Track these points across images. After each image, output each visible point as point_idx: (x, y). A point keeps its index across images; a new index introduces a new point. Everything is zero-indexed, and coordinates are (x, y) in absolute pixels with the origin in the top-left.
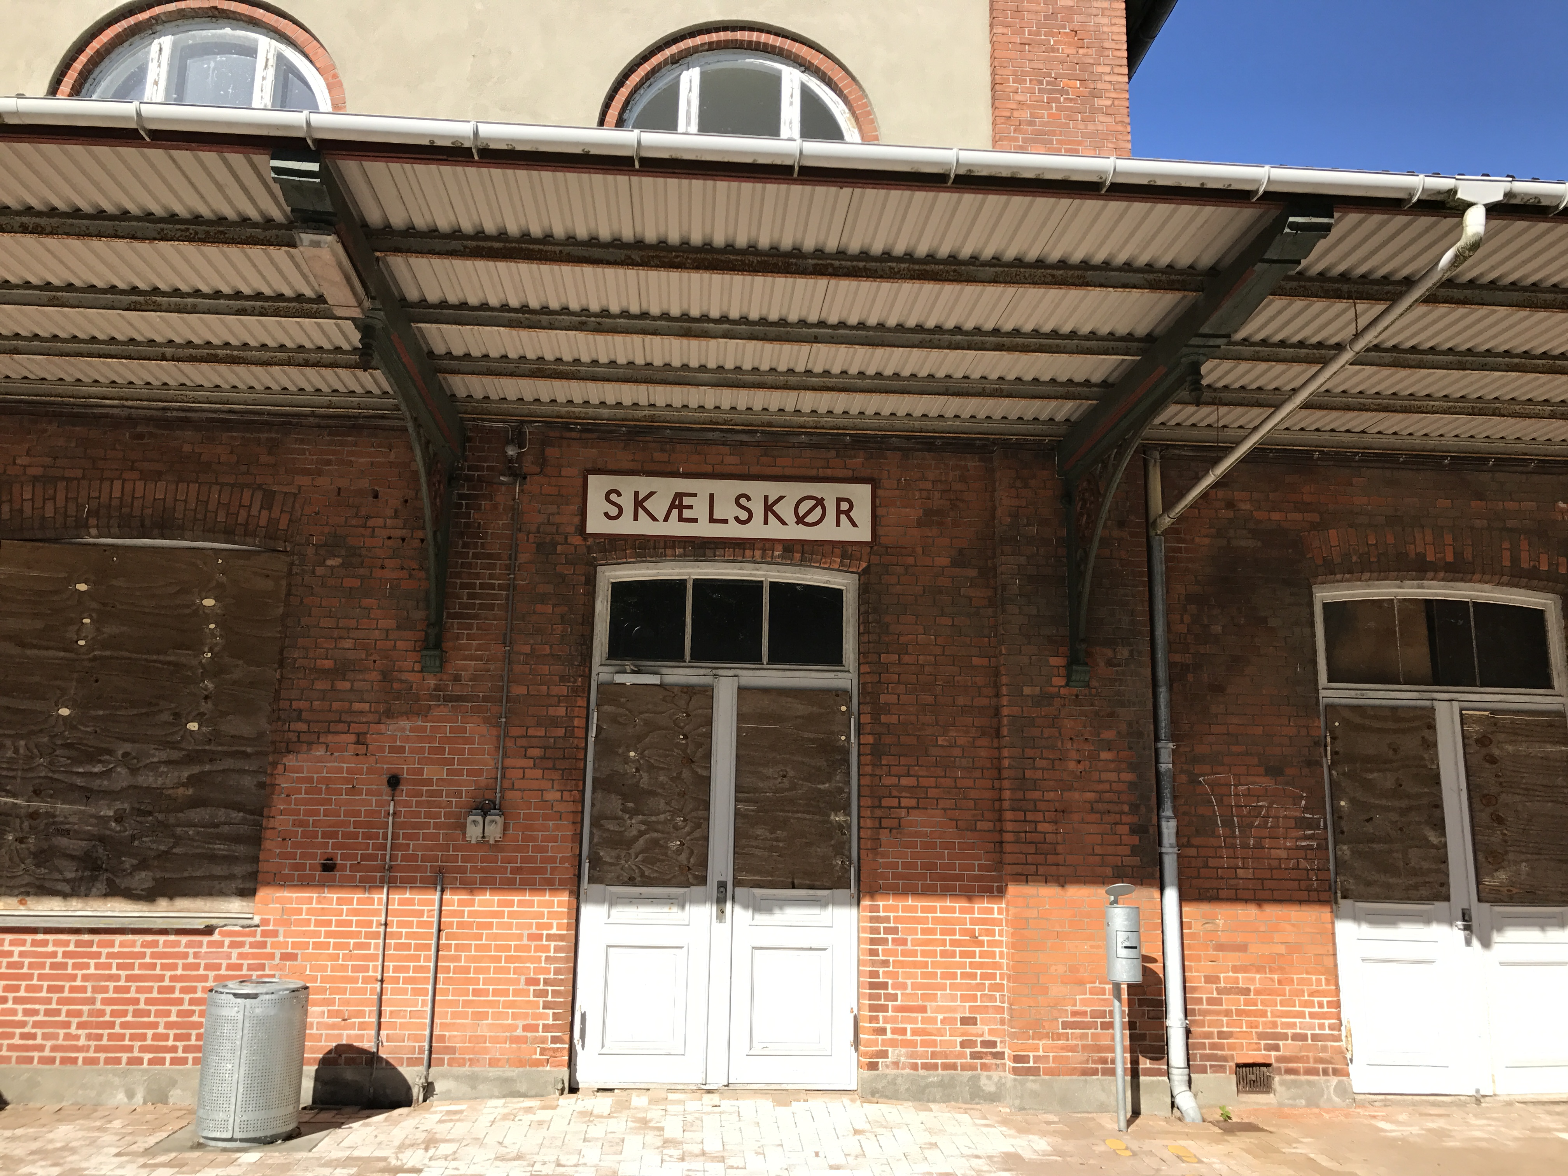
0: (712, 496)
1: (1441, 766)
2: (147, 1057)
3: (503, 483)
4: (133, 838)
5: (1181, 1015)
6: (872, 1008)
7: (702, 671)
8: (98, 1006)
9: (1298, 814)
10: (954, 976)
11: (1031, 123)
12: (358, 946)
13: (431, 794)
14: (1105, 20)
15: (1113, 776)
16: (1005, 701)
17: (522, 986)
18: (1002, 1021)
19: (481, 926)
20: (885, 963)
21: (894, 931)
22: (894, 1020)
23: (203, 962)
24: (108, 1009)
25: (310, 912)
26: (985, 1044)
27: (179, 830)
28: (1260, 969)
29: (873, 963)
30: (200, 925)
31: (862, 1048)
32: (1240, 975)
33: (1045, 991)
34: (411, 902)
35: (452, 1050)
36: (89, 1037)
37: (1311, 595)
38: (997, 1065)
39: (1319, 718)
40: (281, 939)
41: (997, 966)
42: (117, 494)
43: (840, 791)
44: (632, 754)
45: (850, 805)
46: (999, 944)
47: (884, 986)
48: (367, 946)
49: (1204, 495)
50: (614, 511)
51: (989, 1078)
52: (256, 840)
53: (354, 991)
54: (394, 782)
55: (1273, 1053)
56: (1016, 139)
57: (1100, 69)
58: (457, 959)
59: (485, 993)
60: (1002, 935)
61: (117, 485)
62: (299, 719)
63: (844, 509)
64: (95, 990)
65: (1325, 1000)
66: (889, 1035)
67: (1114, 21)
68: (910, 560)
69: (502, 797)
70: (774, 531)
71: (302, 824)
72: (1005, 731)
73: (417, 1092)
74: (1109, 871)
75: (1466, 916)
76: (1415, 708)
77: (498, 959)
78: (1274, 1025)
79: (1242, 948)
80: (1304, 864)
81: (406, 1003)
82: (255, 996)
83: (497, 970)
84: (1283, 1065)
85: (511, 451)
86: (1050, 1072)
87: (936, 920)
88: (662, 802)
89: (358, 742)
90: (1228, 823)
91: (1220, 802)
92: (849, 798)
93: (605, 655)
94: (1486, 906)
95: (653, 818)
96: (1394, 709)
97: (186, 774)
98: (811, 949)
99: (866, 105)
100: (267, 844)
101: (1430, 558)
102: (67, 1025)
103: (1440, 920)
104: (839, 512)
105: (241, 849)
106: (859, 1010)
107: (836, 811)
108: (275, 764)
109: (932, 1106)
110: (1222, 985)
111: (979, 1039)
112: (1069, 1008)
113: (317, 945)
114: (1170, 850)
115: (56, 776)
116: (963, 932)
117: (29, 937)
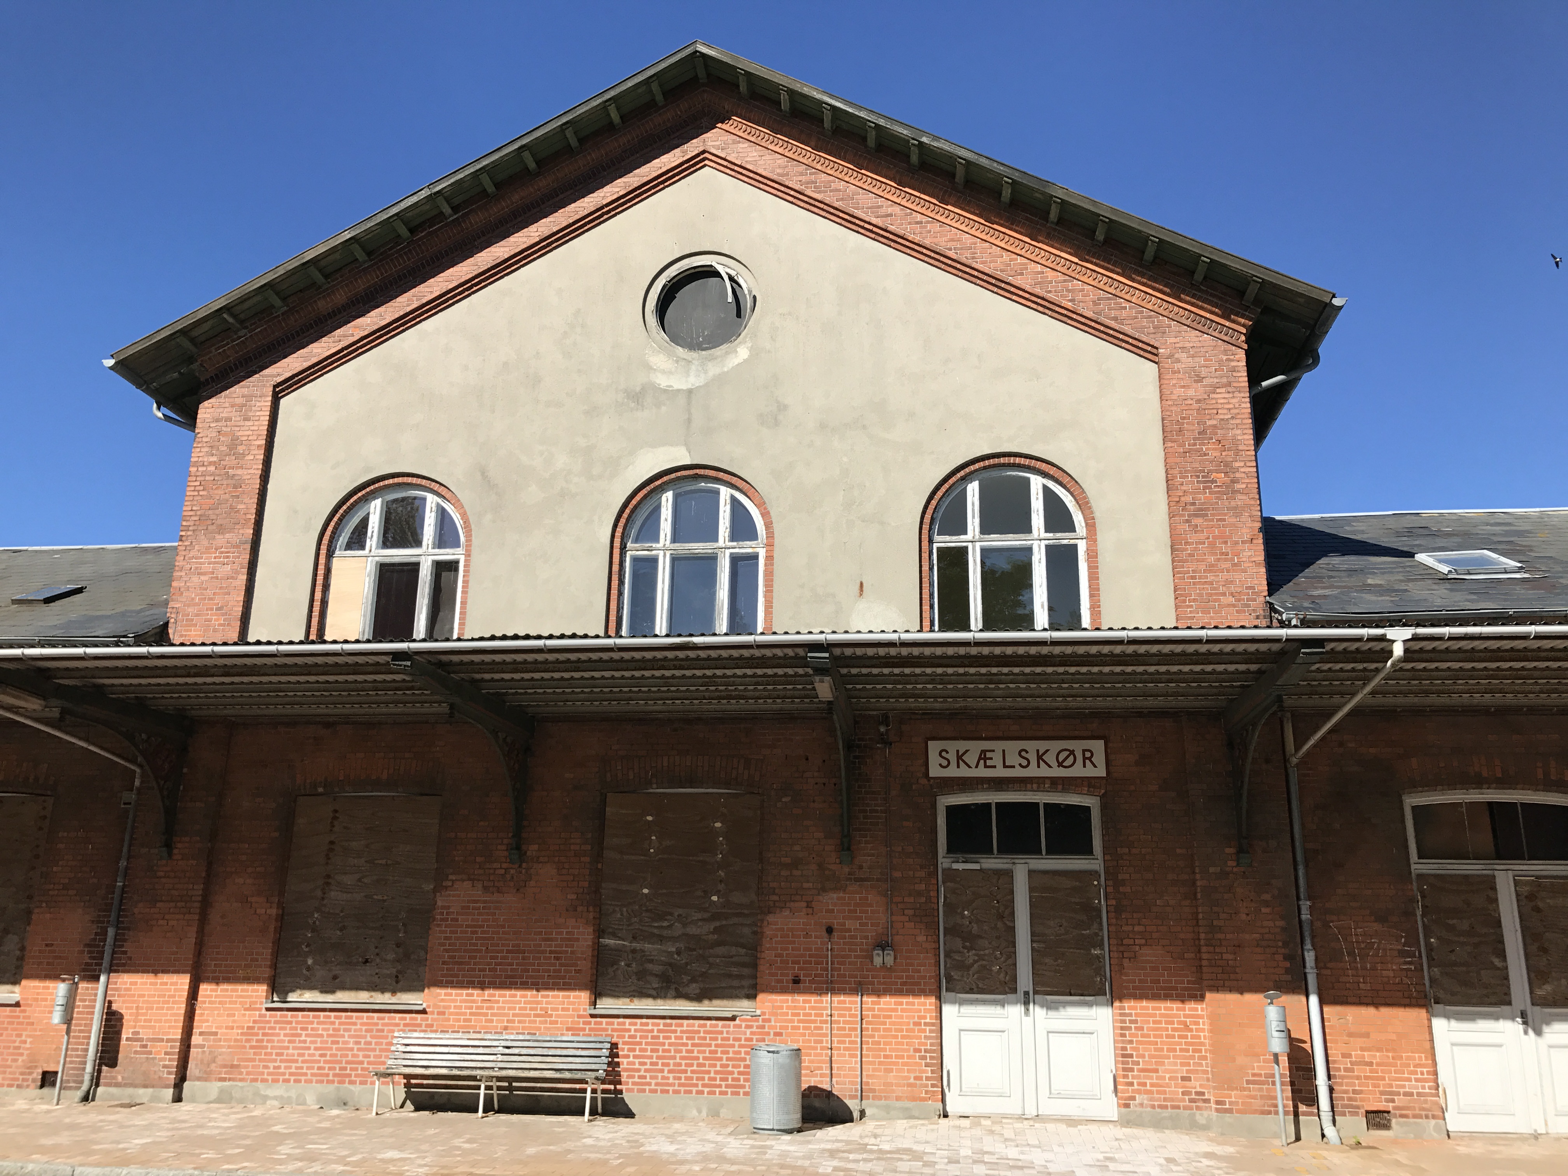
0: (1004, 751)
1: (1502, 915)
2: (706, 1090)
3: (879, 748)
4: (687, 964)
5: (1326, 1078)
6: (1124, 1070)
7: (1005, 861)
8: (678, 1060)
9: (1400, 947)
10: (1175, 1050)
11: (1193, 504)
12: (816, 1028)
13: (851, 937)
14: (1239, 432)
15: (1271, 924)
16: (1198, 876)
17: (912, 1053)
18: (1208, 1080)
19: (885, 1017)
20: (1131, 1042)
21: (1136, 1022)
22: (1138, 1077)
23: (732, 1037)
24: (683, 1062)
25: (788, 1008)
26: (1197, 1093)
27: (711, 960)
28: (1379, 1050)
29: (1123, 1042)
30: (729, 1015)
31: (1119, 1094)
32: (1366, 1053)
33: (1234, 1060)
34: (844, 1002)
35: (874, 1091)
36: (674, 1078)
37: (1401, 802)
38: (1206, 1107)
39: (1412, 884)
40: (773, 1023)
41: (1202, 1044)
42: (665, 764)
43: (1097, 934)
44: (966, 913)
45: (1103, 944)
46: (1203, 1030)
47: (1131, 1056)
48: (821, 1028)
49: (1323, 739)
50: (945, 763)
51: (1201, 1115)
52: (755, 966)
53: (816, 1055)
54: (830, 930)
55: (1391, 1104)
56: (1183, 515)
57: (1237, 464)
58: (873, 1036)
59: (890, 1057)
60: (1204, 1024)
61: (666, 759)
62: (774, 894)
63: (1088, 758)
64: (676, 1051)
65: (1425, 1070)
66: (1136, 1087)
67: (1245, 431)
68: (1132, 788)
69: (892, 940)
70: (1043, 772)
71: (780, 956)
72: (1199, 895)
73: (856, 1115)
74: (1271, 984)
75: (1523, 1015)
76: (1478, 876)
77: (896, 1037)
78: (1391, 1086)
79: (1367, 1035)
80: (1406, 980)
81: (846, 1062)
82: (778, 1052)
83: (897, 1043)
84: (1397, 1112)
85: (882, 729)
86: (1239, 1111)
87: (1161, 1015)
88: (987, 942)
89: (807, 907)
90: (1351, 953)
91: (1345, 940)
92: (1102, 940)
93: (945, 851)
94: (1537, 1008)
95: (982, 953)
96: (1466, 877)
97: (712, 927)
98: (1084, 1033)
99: (1086, 497)
100: (761, 968)
101: (1485, 774)
102: (662, 1071)
103: (1505, 1017)
104: (1085, 759)
105: (746, 971)
106: (1116, 1071)
107: (1095, 947)
108: (762, 921)
109: (1166, 1131)
110: (1354, 1059)
111: (1194, 1090)
112: (1250, 1071)
113: (793, 1028)
114: (1311, 971)
115: (644, 928)
116: (1179, 1023)
117: (639, 1021)
